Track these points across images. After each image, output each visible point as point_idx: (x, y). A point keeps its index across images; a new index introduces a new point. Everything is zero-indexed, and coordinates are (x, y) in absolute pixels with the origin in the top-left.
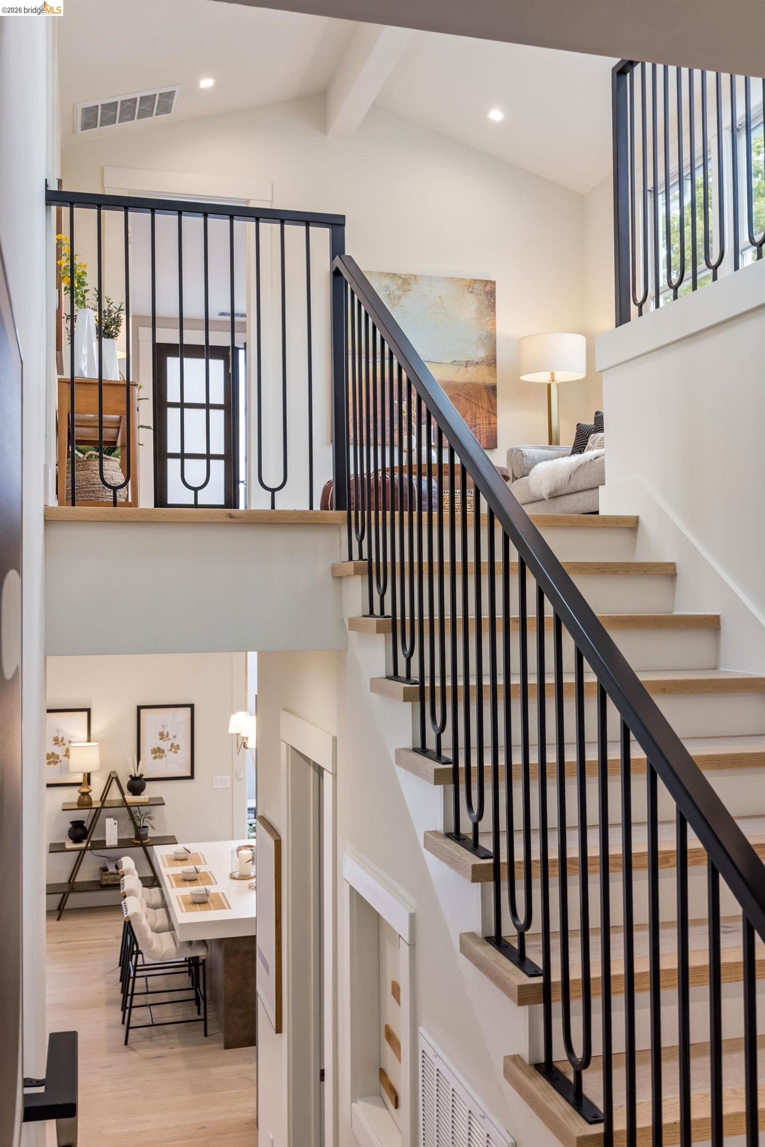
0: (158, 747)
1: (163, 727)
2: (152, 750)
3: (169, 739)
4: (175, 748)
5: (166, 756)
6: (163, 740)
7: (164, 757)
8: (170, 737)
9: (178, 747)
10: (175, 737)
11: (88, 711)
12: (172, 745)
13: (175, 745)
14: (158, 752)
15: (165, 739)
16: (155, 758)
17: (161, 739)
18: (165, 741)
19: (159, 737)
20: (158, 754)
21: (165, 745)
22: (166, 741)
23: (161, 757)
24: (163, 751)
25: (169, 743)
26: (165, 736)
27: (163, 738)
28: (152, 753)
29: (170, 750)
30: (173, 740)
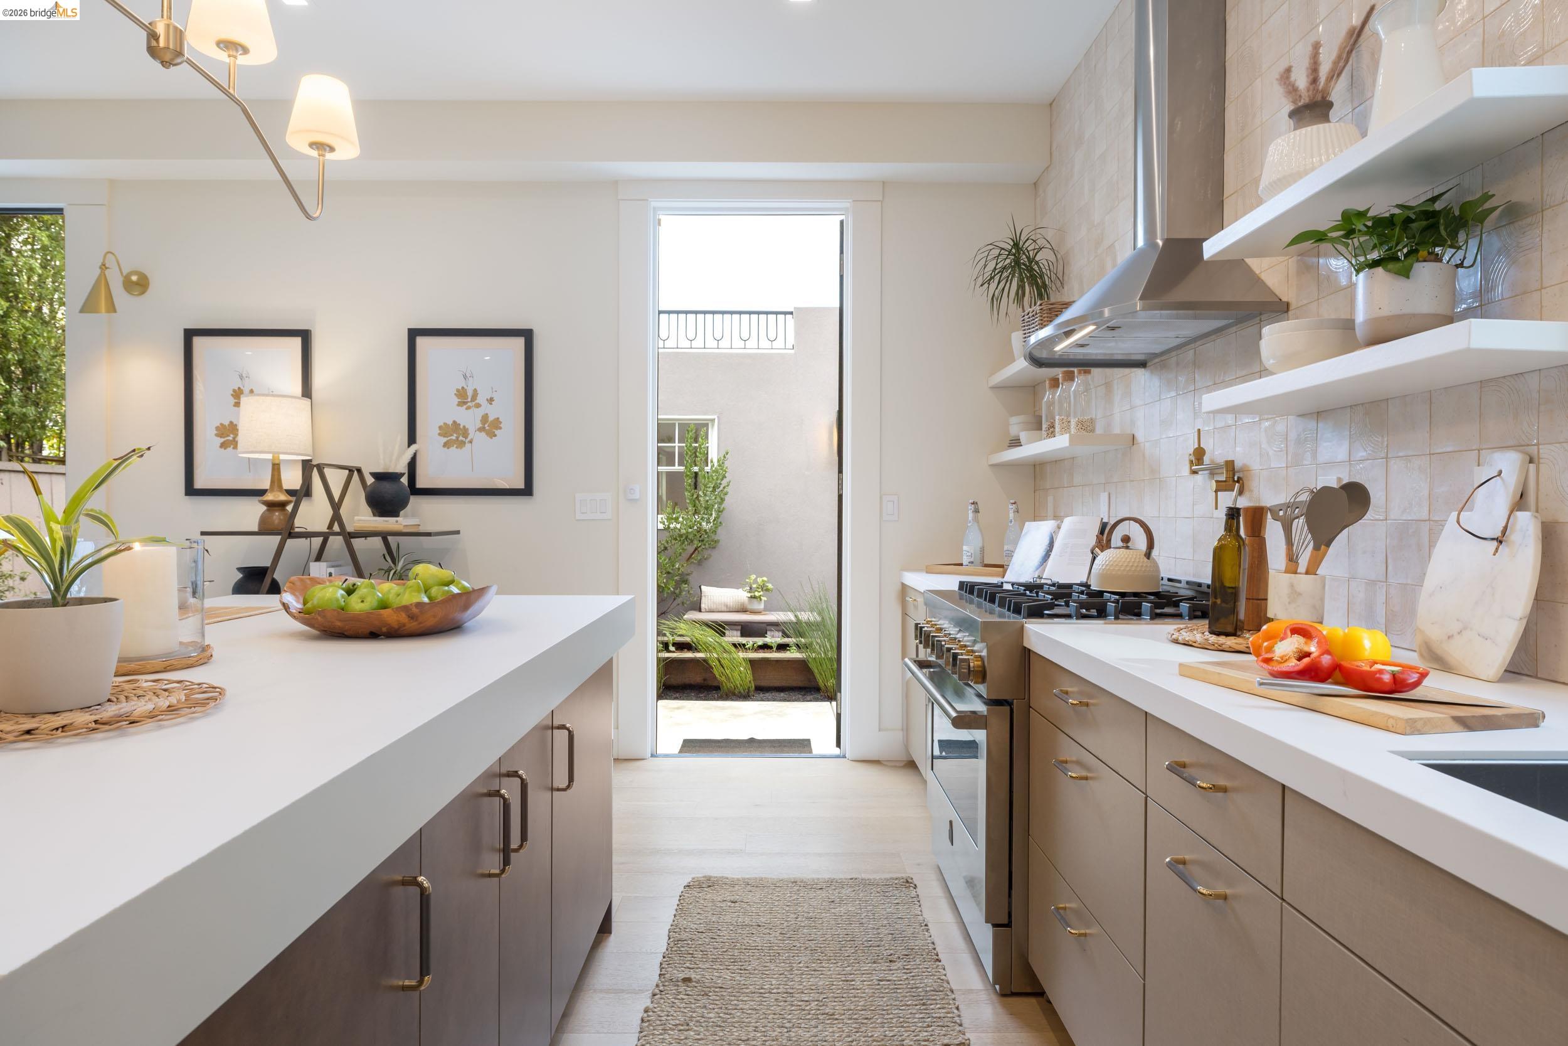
0: (454, 422)
1: (465, 377)
2: (440, 428)
3: (478, 406)
4: (490, 427)
5: (471, 442)
6: (465, 407)
7: (468, 445)
8: (481, 399)
9: (497, 424)
10: (491, 401)
11: (305, 336)
12: (485, 418)
13: (491, 419)
14: (454, 435)
15: (469, 404)
16: (446, 445)
17: (460, 404)
18: (468, 408)
19: (457, 400)
20: (454, 437)
21: (469, 419)
22: (472, 410)
23: (461, 444)
24: (465, 432)
25: (480, 413)
26: (469, 400)
27: (465, 403)
28: (439, 434)
29: (481, 429)
30: (486, 408)
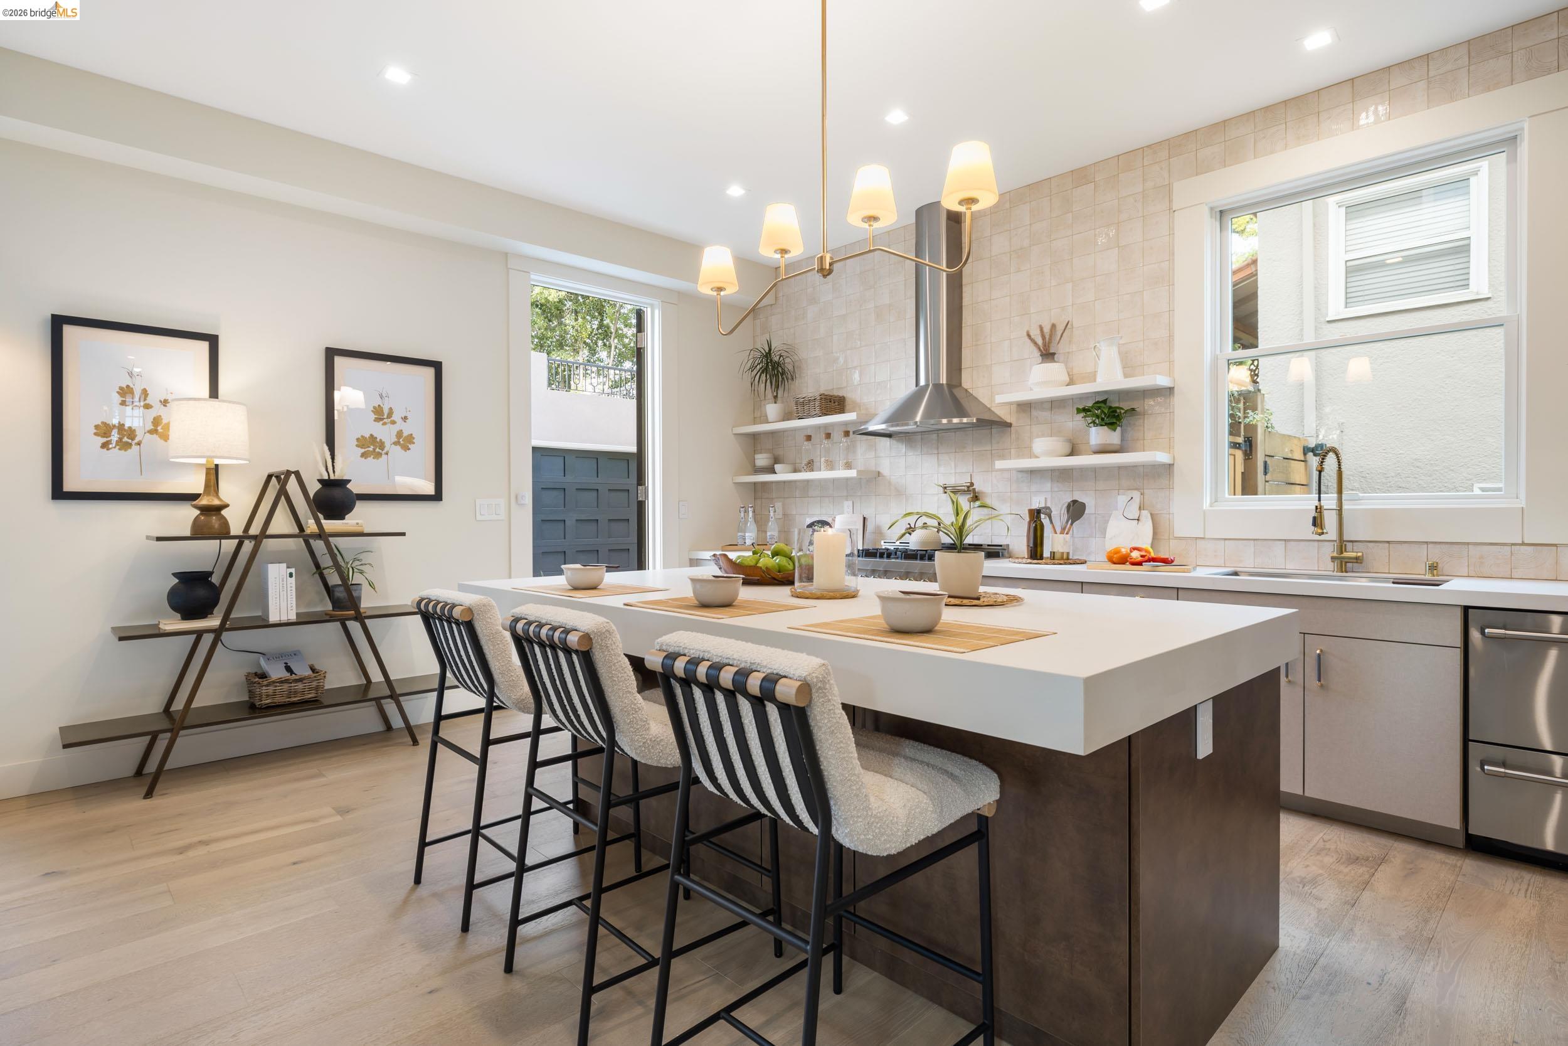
0: (371, 435)
1: (381, 396)
2: (358, 440)
3: (394, 423)
4: (405, 442)
5: (387, 454)
6: (381, 422)
7: (384, 456)
8: (396, 417)
9: (410, 439)
10: (405, 419)
11: (212, 340)
12: (399, 434)
13: (405, 434)
14: (371, 447)
15: (385, 420)
16: (364, 455)
17: (377, 420)
18: (384, 424)
19: (373, 416)
20: (371, 449)
21: (385, 433)
22: (387, 426)
23: (379, 455)
24: (382, 445)
25: (394, 429)
26: (385, 417)
27: (382, 419)
28: (357, 446)
29: (396, 443)
30: (400, 425)
